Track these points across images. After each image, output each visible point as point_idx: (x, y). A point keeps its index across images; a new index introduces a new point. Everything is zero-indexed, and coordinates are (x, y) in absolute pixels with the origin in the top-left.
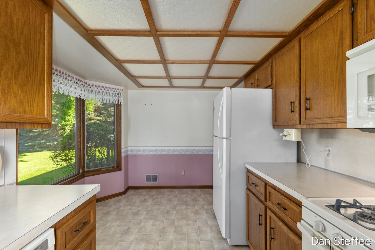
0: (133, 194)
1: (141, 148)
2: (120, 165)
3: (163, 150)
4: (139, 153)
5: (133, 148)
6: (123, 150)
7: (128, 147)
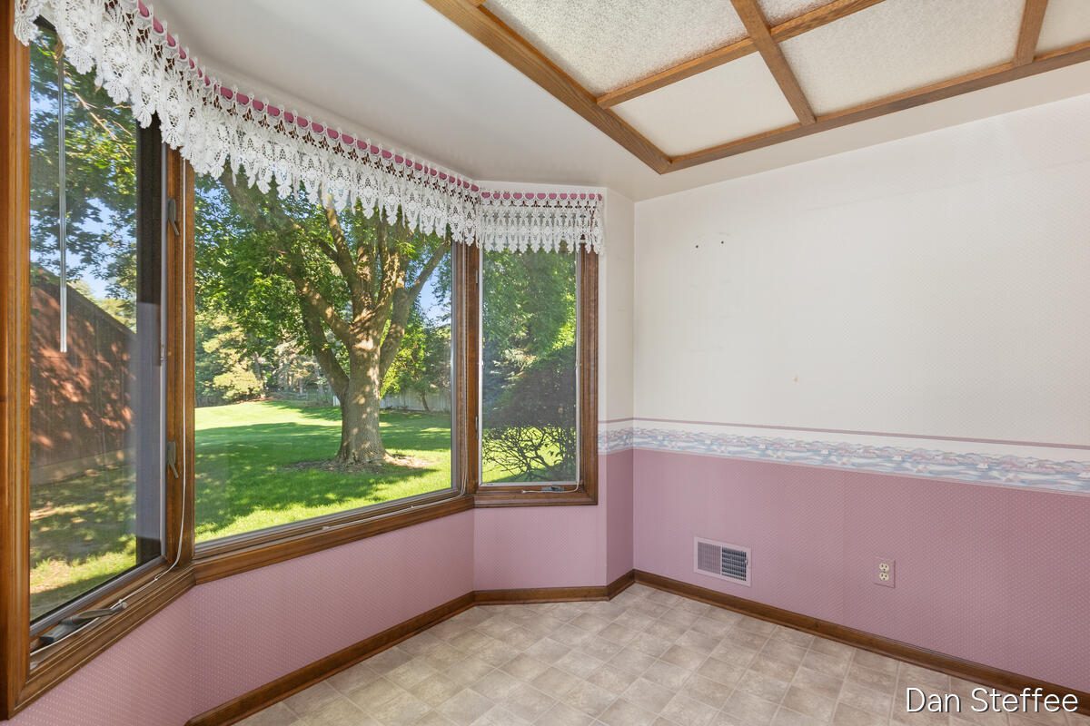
0: (637, 607)
1: (680, 428)
2: (592, 482)
3: (776, 445)
4: (670, 446)
5: (648, 426)
6: (602, 429)
7: (632, 419)
